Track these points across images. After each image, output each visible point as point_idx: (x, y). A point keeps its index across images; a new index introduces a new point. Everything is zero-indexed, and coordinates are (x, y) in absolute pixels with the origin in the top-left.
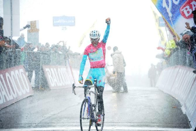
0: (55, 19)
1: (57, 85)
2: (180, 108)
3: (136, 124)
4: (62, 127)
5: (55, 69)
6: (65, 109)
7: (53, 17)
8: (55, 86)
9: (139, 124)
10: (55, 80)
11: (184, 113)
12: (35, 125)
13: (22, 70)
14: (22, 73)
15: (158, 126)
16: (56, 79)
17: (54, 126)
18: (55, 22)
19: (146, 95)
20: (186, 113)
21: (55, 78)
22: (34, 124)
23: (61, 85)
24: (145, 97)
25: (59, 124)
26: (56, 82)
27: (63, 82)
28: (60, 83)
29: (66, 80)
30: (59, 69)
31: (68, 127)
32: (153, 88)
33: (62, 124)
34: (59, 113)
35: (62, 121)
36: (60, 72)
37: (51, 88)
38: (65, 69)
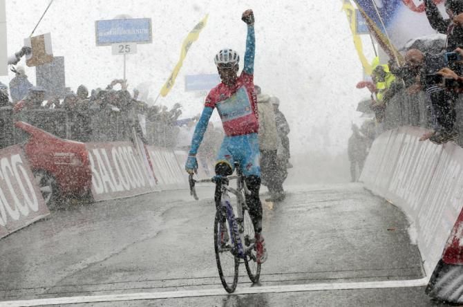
0: (101, 26)
1: (109, 189)
2: (406, 231)
3: (293, 277)
4: (108, 294)
5: (103, 151)
6: (124, 249)
7: (97, 22)
8: (104, 191)
9: (301, 276)
10: (106, 178)
11: (414, 241)
12: (43, 291)
13: (17, 158)
14: (18, 164)
15: (346, 278)
16: (107, 175)
17: (88, 293)
18: (101, 34)
19: (327, 204)
20: (417, 242)
21: (106, 172)
22: (43, 289)
23: (120, 188)
24: (325, 207)
25: (101, 287)
26: (107, 182)
27: (126, 182)
28: (118, 184)
29: (134, 177)
30: (114, 151)
31: (122, 293)
32: (353, 186)
33: (110, 285)
34: (106, 259)
35: (112, 278)
36: (117, 158)
37: (96, 200)
38: (130, 149)
